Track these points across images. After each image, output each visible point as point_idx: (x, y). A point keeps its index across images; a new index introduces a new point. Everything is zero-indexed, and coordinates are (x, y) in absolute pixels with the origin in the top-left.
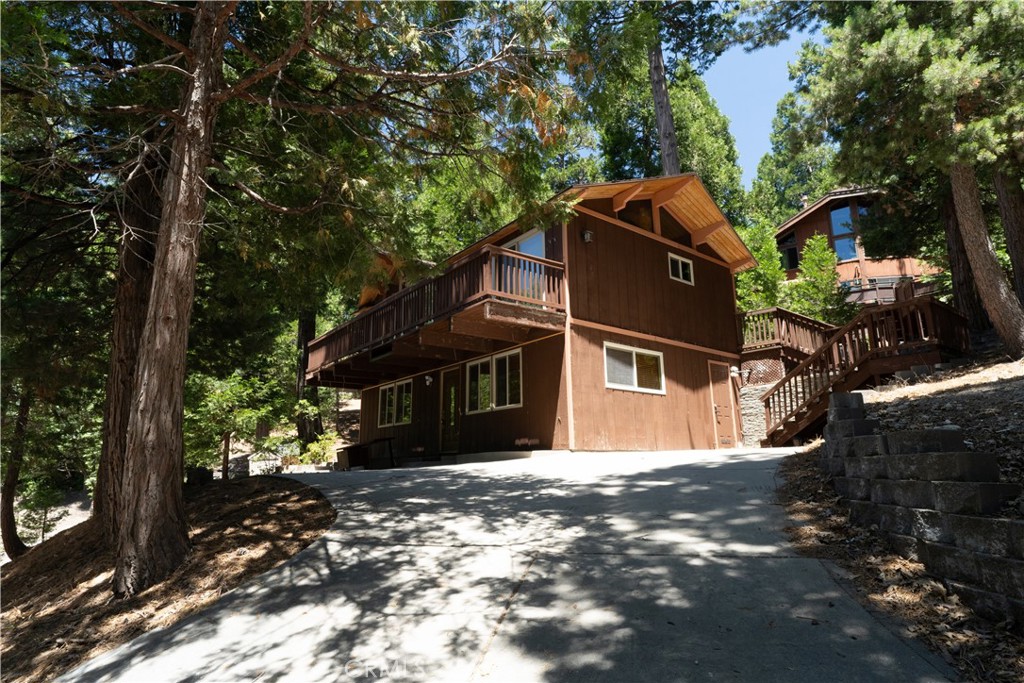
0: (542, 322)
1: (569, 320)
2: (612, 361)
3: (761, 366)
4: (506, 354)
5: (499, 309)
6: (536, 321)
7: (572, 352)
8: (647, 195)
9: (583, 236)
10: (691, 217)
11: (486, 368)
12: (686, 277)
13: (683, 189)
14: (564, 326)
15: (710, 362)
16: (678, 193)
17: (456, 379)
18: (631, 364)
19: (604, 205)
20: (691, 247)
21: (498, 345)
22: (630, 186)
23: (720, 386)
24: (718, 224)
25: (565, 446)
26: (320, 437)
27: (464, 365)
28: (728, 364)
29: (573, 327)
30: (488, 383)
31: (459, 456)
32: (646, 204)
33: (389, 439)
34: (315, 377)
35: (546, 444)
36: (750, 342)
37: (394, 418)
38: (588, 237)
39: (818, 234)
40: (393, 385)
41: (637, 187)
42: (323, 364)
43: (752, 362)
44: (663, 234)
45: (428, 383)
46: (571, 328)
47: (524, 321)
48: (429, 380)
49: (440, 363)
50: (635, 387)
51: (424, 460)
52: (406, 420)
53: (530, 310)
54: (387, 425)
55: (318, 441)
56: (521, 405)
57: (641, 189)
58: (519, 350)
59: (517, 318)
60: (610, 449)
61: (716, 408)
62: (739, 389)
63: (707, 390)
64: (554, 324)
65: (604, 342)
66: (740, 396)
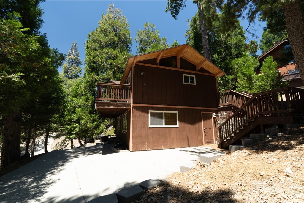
0: (120, 107)
2: (153, 118)
3: (225, 113)
5: (100, 104)
6: (117, 106)
8: (174, 54)
10: (194, 60)
12: (192, 82)
13: (186, 50)
14: (130, 107)
15: (202, 112)
16: (184, 52)
18: (163, 119)
19: (152, 61)
20: (195, 70)
23: (207, 122)
27: (123, 115)
28: (212, 113)
32: (172, 58)
36: (221, 104)
38: (142, 74)
44: (181, 68)
46: (133, 107)
47: (112, 107)
53: (115, 103)
56: (127, 131)
58: (127, 113)
59: (109, 107)
60: (149, 149)
61: (204, 130)
62: (217, 121)
63: (200, 124)
64: (126, 107)
65: (149, 111)
66: (218, 124)
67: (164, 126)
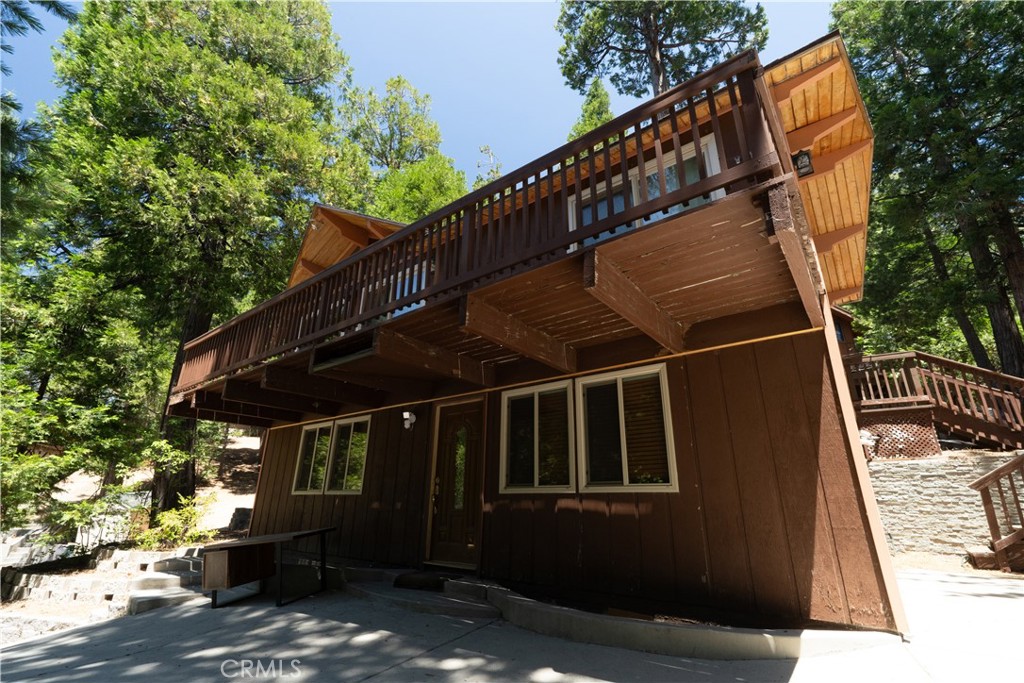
3: (899, 433)
4: (623, 375)
11: (555, 404)
14: (823, 315)
17: (474, 420)
24: (851, 230)
26: (183, 501)
27: (496, 399)
33: (323, 532)
34: (186, 402)
37: (323, 473)
40: (330, 424)
42: (209, 378)
43: (881, 427)
45: (407, 425)
48: (409, 420)
52: (353, 487)
54: (310, 492)
55: (178, 507)
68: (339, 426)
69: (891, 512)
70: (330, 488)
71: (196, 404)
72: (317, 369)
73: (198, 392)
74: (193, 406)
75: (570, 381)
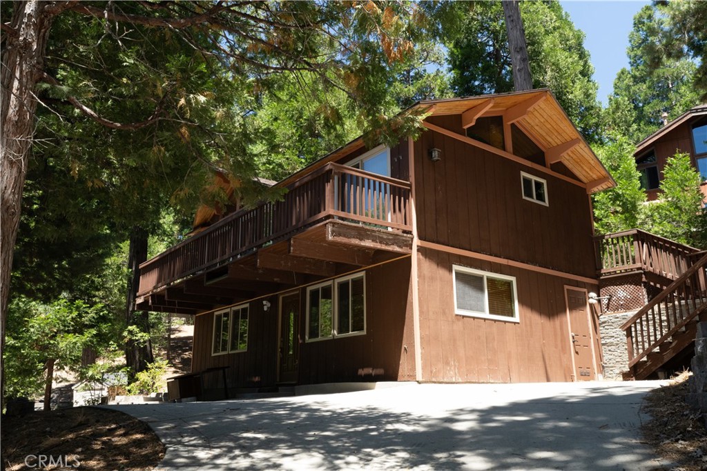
0: (387, 244)
1: (416, 242)
2: (461, 286)
3: (621, 292)
4: (350, 278)
5: (341, 230)
6: (381, 242)
7: (419, 276)
8: (498, 111)
9: (430, 154)
10: (544, 134)
11: (327, 293)
12: (540, 197)
13: (535, 106)
14: (411, 248)
15: (566, 287)
16: (531, 109)
17: (295, 304)
18: (482, 290)
19: (453, 121)
20: (544, 165)
21: (341, 269)
22: (480, 102)
23: (578, 314)
24: (573, 142)
25: (412, 377)
26: (149, 366)
27: (304, 290)
28: (585, 290)
29: (420, 249)
30: (329, 309)
31: (296, 387)
32: (497, 121)
33: (223, 368)
34: (146, 302)
35: (391, 375)
36: (609, 266)
37: (229, 346)
38: (435, 154)
39: (680, 153)
40: (228, 310)
41: (487, 104)
42: (155, 288)
43: (612, 288)
44: (515, 152)
45: (265, 309)
46: (418, 250)
47: (368, 243)
48: (266, 305)
49: (279, 287)
50: (487, 314)
51: (259, 392)
52: (243, 347)
53: (373, 231)
54: (221, 353)
55: (147, 369)
56: (364, 333)
57: (491, 105)
58: (362, 274)
59: (361, 240)
60: (460, 380)
61: (573, 337)
62: (598, 317)
63: (564, 319)
64: (400, 247)
65: (454, 266)
66: (600, 324)
67: (487, 315)
68: (234, 311)
69: (610, 350)
70: (231, 350)
71: (152, 303)
72: (207, 283)
73: (151, 295)
74: (150, 304)
75: (332, 281)
